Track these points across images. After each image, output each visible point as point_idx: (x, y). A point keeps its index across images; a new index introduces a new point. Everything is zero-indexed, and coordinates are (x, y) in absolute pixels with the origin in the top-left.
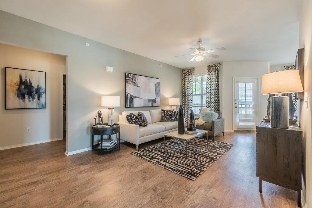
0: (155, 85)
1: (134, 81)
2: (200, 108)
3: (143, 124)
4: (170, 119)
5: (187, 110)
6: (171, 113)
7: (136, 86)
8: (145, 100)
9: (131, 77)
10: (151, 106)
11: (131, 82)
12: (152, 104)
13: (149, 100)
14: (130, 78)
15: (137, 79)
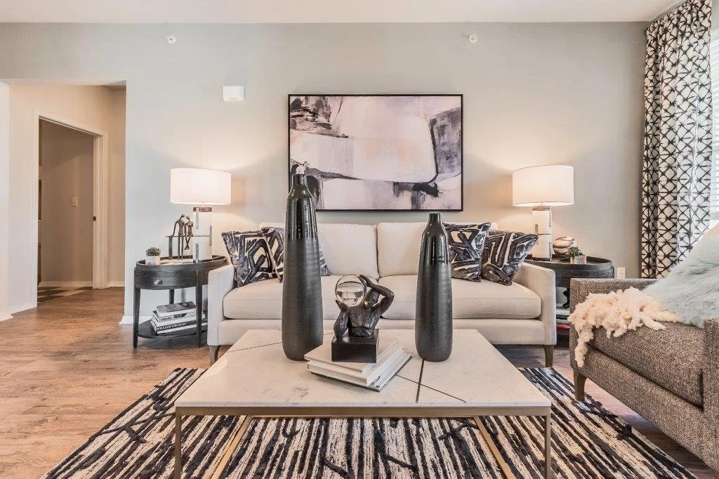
1: (321, 119)
7: (332, 135)
8: (374, 185)
9: (311, 108)
10: (409, 206)
12: (414, 200)
13: (395, 184)
14: (306, 110)
15: (334, 110)
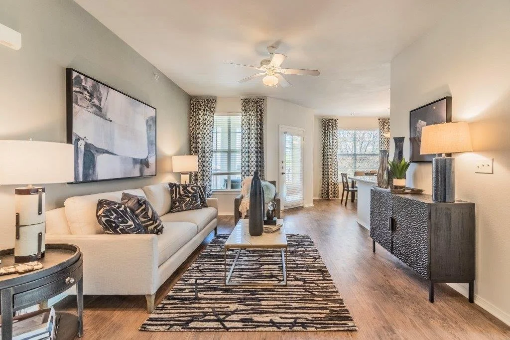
0: (147, 121)
1: (95, 101)
2: (226, 177)
3: (152, 227)
4: (195, 203)
5: (201, 182)
6: (194, 190)
7: (101, 117)
8: (124, 160)
9: (88, 88)
10: (138, 175)
11: (86, 103)
12: (141, 171)
13: (134, 159)
14: (85, 89)
15: (104, 97)
